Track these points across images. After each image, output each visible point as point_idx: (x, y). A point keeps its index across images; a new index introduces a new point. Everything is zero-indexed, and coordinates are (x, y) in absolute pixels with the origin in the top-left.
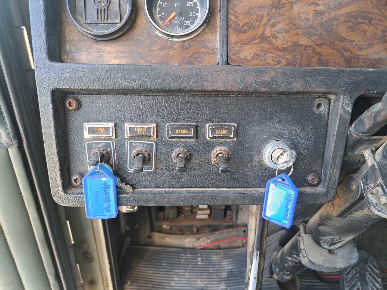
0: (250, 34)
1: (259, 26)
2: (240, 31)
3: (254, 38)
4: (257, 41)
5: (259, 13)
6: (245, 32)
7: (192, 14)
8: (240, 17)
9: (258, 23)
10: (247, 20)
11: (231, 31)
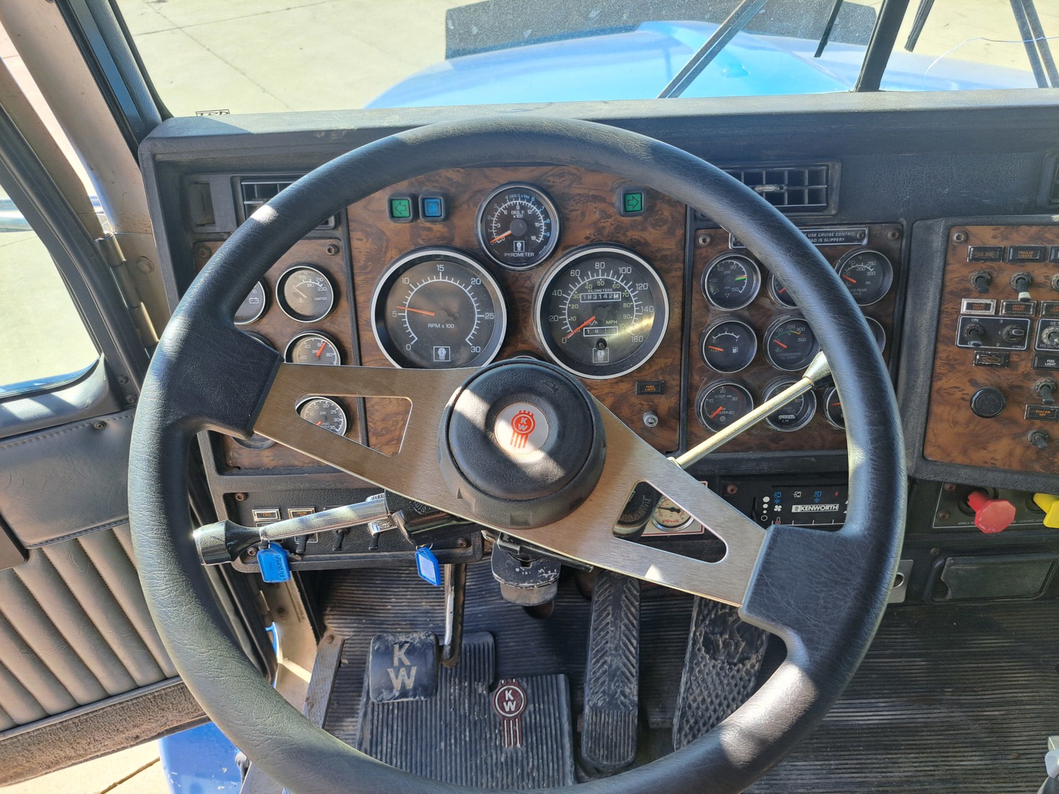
0: (388, 437)
1: (395, 430)
2: (377, 435)
3: (392, 440)
4: (395, 442)
5: (394, 419)
6: (383, 435)
7: (336, 420)
8: (378, 424)
9: (394, 428)
10: (384, 426)
11: (370, 434)
